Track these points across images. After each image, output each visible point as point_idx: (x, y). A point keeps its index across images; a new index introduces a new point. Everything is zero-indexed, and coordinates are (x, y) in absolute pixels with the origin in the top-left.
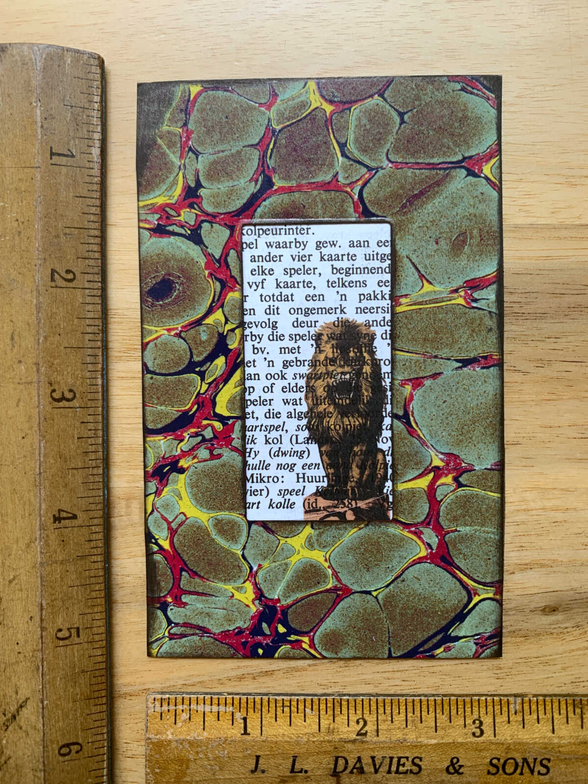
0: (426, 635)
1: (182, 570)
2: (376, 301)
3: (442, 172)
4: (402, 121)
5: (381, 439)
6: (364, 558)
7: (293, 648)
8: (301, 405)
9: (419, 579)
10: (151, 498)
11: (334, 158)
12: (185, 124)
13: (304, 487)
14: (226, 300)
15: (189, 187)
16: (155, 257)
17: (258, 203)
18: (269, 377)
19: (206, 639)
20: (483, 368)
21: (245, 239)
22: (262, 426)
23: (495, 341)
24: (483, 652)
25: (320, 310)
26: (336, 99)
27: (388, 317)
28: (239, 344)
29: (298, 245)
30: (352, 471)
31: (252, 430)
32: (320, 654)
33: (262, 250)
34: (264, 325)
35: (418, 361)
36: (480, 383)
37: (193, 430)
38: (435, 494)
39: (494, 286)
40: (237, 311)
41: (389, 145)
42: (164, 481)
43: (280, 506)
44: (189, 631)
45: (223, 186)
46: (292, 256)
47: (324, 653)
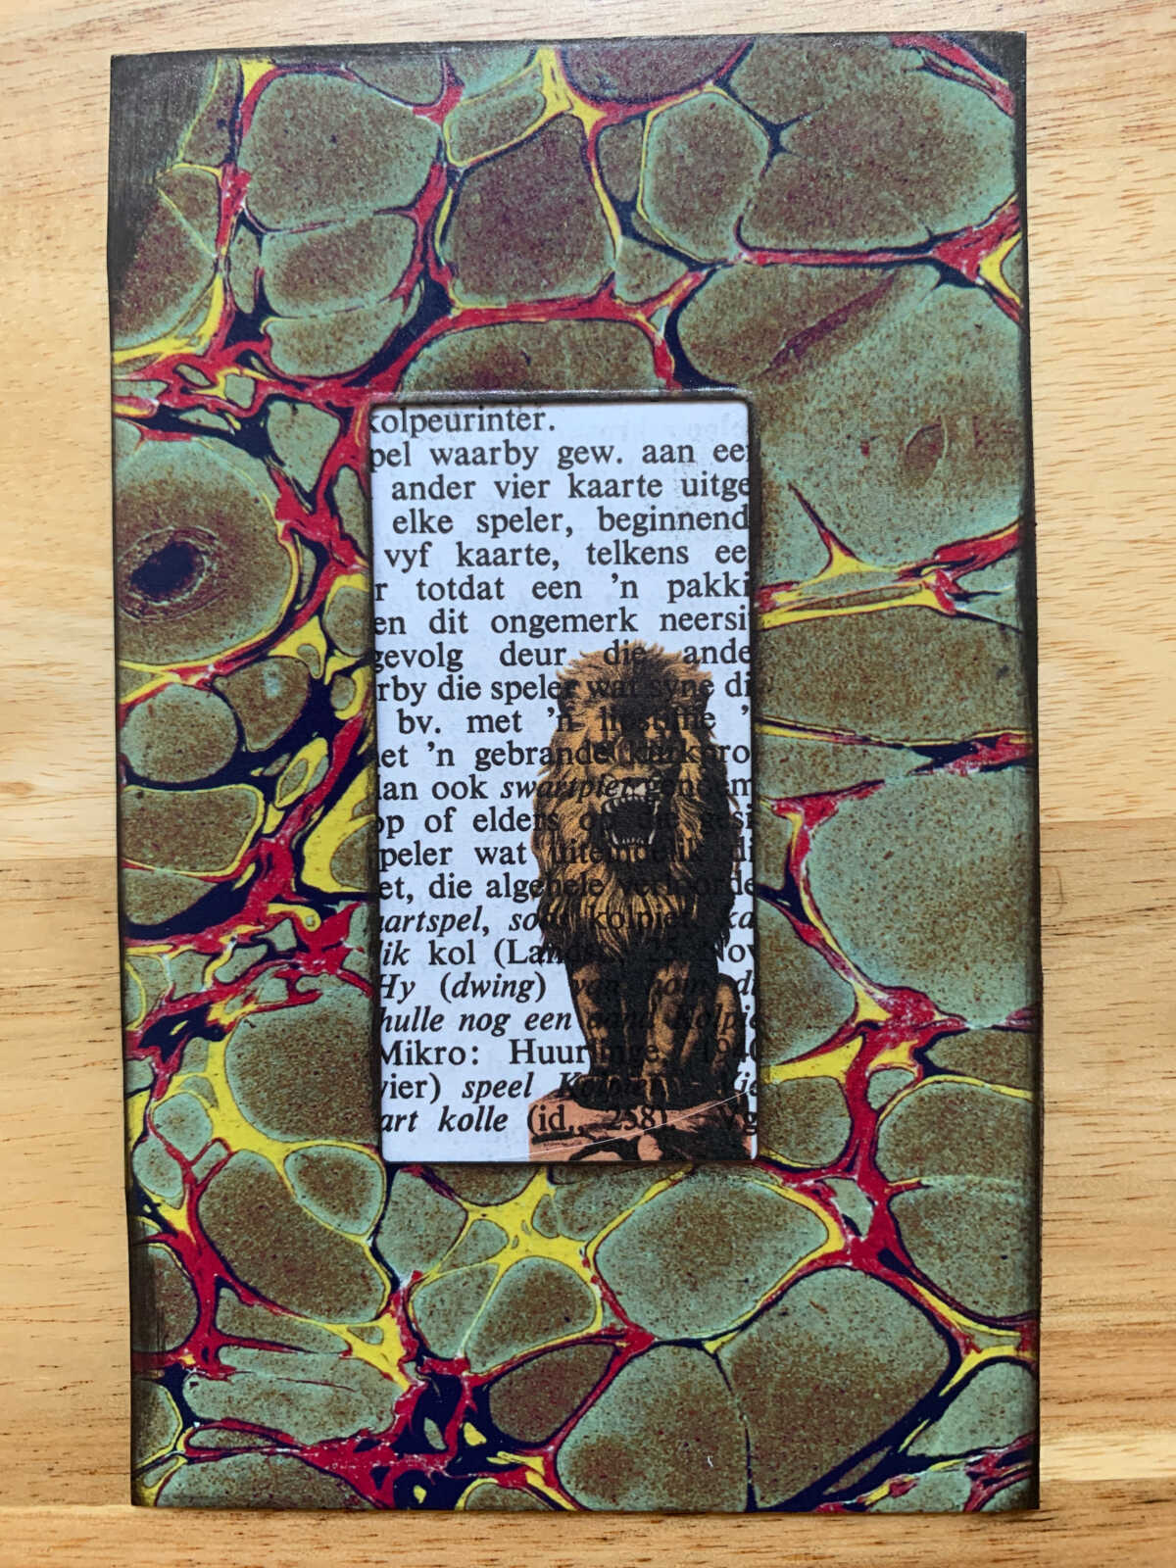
0: (844, 1453)
1: (220, 1283)
2: (713, 598)
3: (876, 274)
4: (776, 147)
5: (726, 951)
6: (686, 1258)
7: (503, 1485)
8: (522, 862)
9: (824, 1310)
10: (140, 1102)
11: (603, 238)
12: (230, 158)
13: (531, 1075)
14: (330, 597)
15: (240, 313)
16: (152, 489)
17: (411, 351)
18: (441, 791)
19: (280, 1460)
20: (985, 769)
21: (380, 441)
22: (422, 916)
23: (1016, 699)
24: (991, 1496)
25: (570, 622)
26: (607, 93)
27: (743, 639)
28: (363, 708)
29: (513, 456)
30: (653, 1034)
31: (396, 929)
32: (573, 1500)
33: (422, 469)
34: (427, 658)
35: (820, 750)
36: (978, 807)
37: (244, 929)
38: (866, 1092)
39: (1013, 561)
40: (358, 624)
41: (742, 205)
42: (173, 1060)
43: (467, 1123)
44: (237, 1440)
45: (325, 311)
46: (498, 484)
47: (583, 1499)
